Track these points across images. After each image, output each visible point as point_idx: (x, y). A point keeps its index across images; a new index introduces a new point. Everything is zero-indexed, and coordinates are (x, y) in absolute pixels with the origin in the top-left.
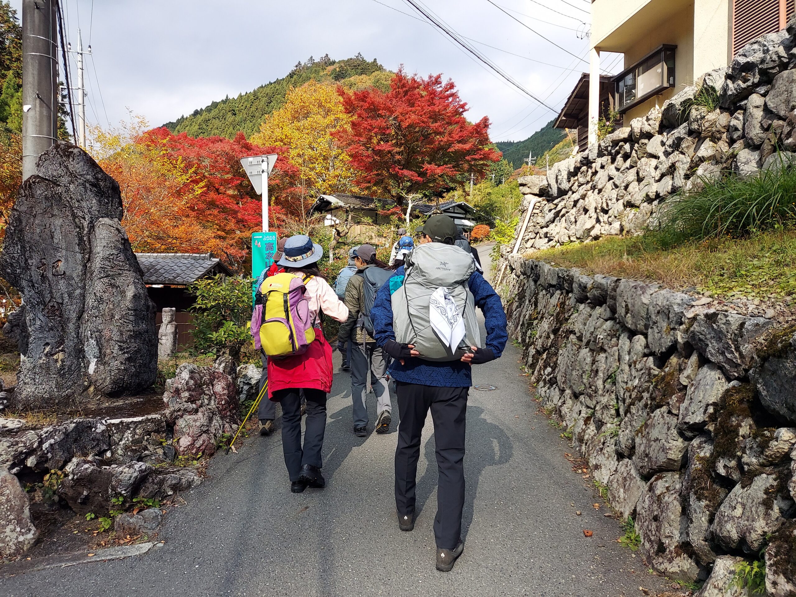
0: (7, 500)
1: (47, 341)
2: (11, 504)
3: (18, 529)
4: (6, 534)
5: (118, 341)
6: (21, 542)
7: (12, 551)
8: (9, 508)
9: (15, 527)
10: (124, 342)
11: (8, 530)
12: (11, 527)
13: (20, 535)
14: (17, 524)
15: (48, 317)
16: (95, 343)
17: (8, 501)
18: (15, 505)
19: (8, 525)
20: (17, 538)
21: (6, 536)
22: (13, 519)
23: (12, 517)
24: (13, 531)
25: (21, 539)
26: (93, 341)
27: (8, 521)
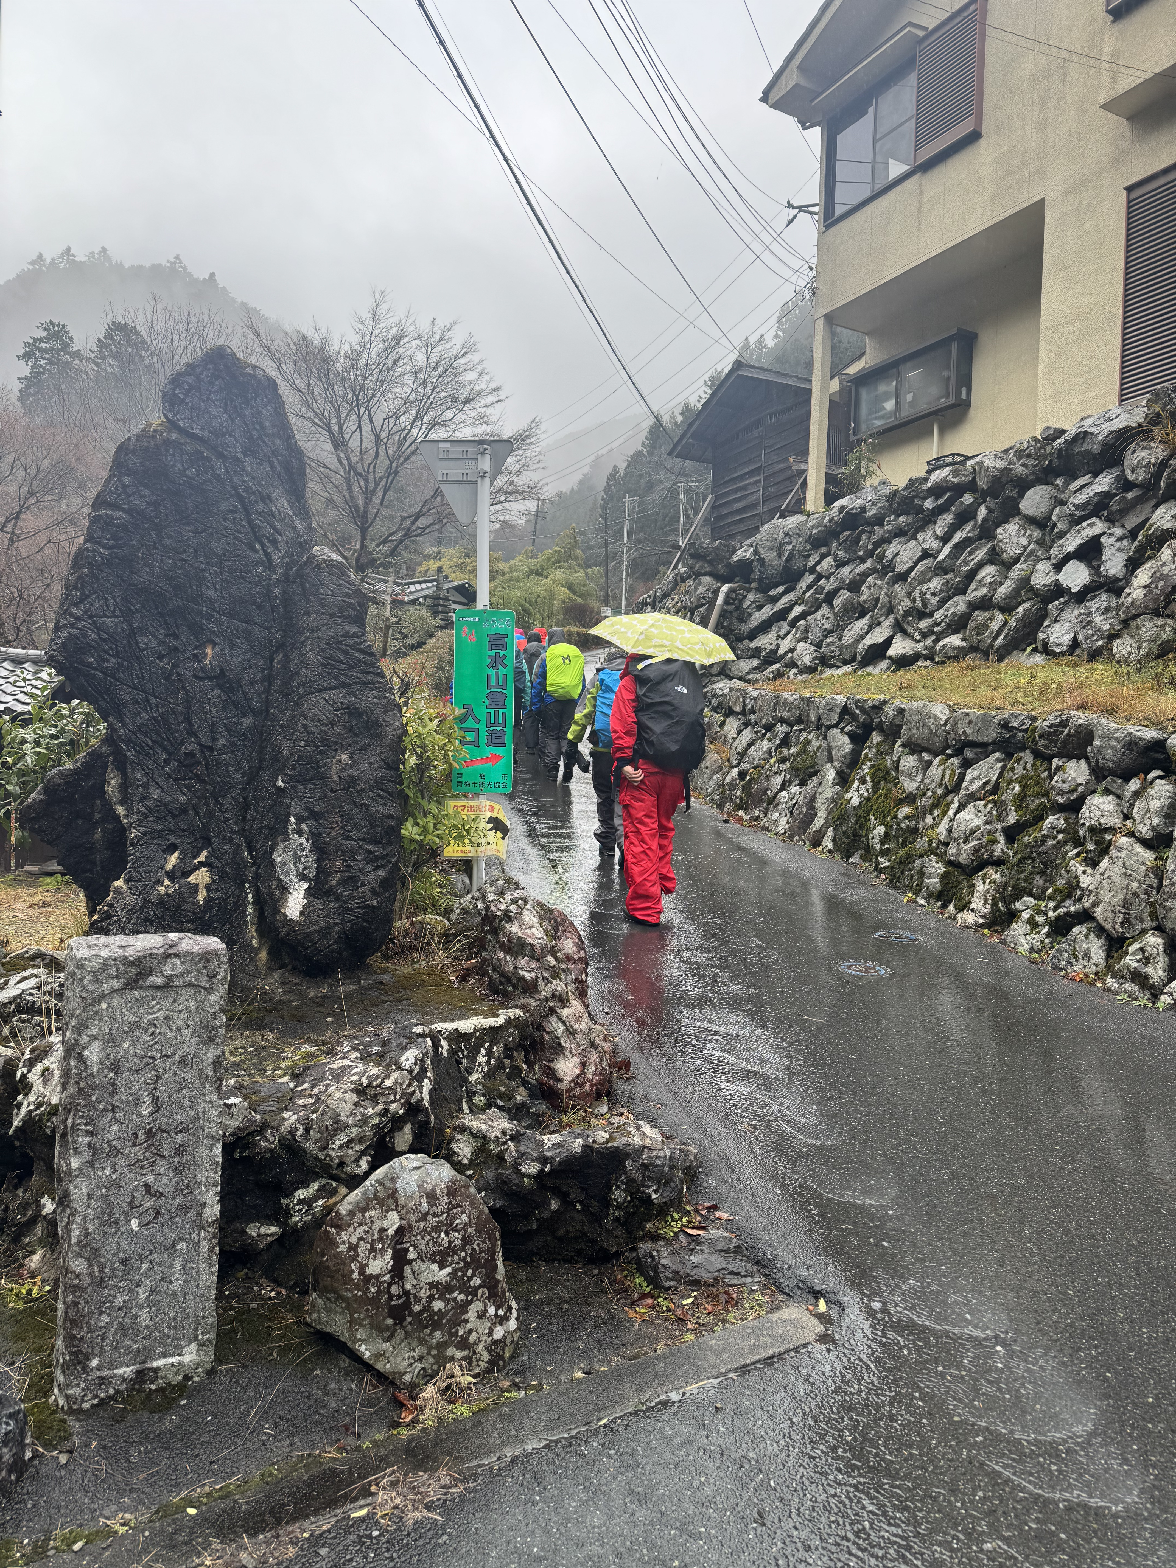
0: (463, 1239)
1: (172, 839)
2: (474, 1250)
3: (492, 1311)
4: (468, 1326)
5: (364, 840)
6: (499, 1341)
7: (483, 1365)
8: (468, 1259)
9: (485, 1306)
10: (375, 842)
11: (471, 1315)
12: (477, 1306)
13: (494, 1324)
14: (489, 1298)
15: (177, 780)
16: (307, 845)
17: (466, 1241)
18: (481, 1252)
19: (471, 1302)
20: (490, 1334)
21: (470, 1331)
22: (480, 1286)
23: (476, 1281)
24: (482, 1315)
25: (499, 1333)
26: (303, 840)
27: (470, 1293)
